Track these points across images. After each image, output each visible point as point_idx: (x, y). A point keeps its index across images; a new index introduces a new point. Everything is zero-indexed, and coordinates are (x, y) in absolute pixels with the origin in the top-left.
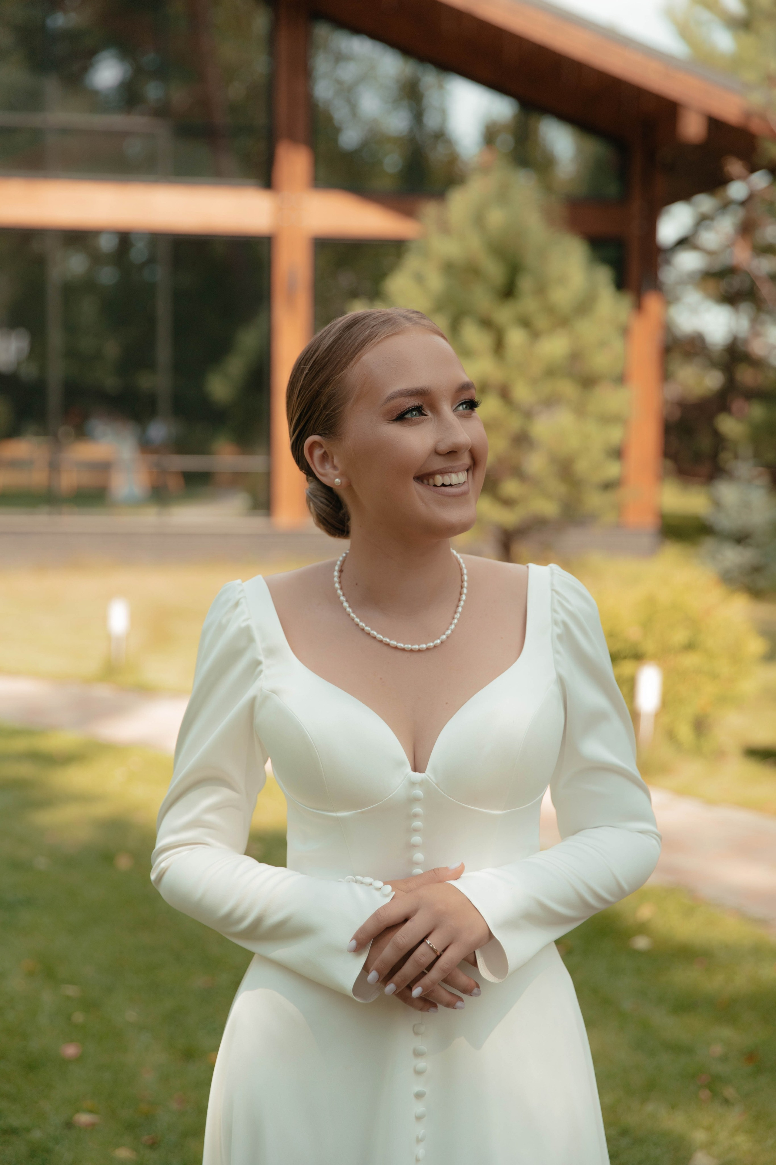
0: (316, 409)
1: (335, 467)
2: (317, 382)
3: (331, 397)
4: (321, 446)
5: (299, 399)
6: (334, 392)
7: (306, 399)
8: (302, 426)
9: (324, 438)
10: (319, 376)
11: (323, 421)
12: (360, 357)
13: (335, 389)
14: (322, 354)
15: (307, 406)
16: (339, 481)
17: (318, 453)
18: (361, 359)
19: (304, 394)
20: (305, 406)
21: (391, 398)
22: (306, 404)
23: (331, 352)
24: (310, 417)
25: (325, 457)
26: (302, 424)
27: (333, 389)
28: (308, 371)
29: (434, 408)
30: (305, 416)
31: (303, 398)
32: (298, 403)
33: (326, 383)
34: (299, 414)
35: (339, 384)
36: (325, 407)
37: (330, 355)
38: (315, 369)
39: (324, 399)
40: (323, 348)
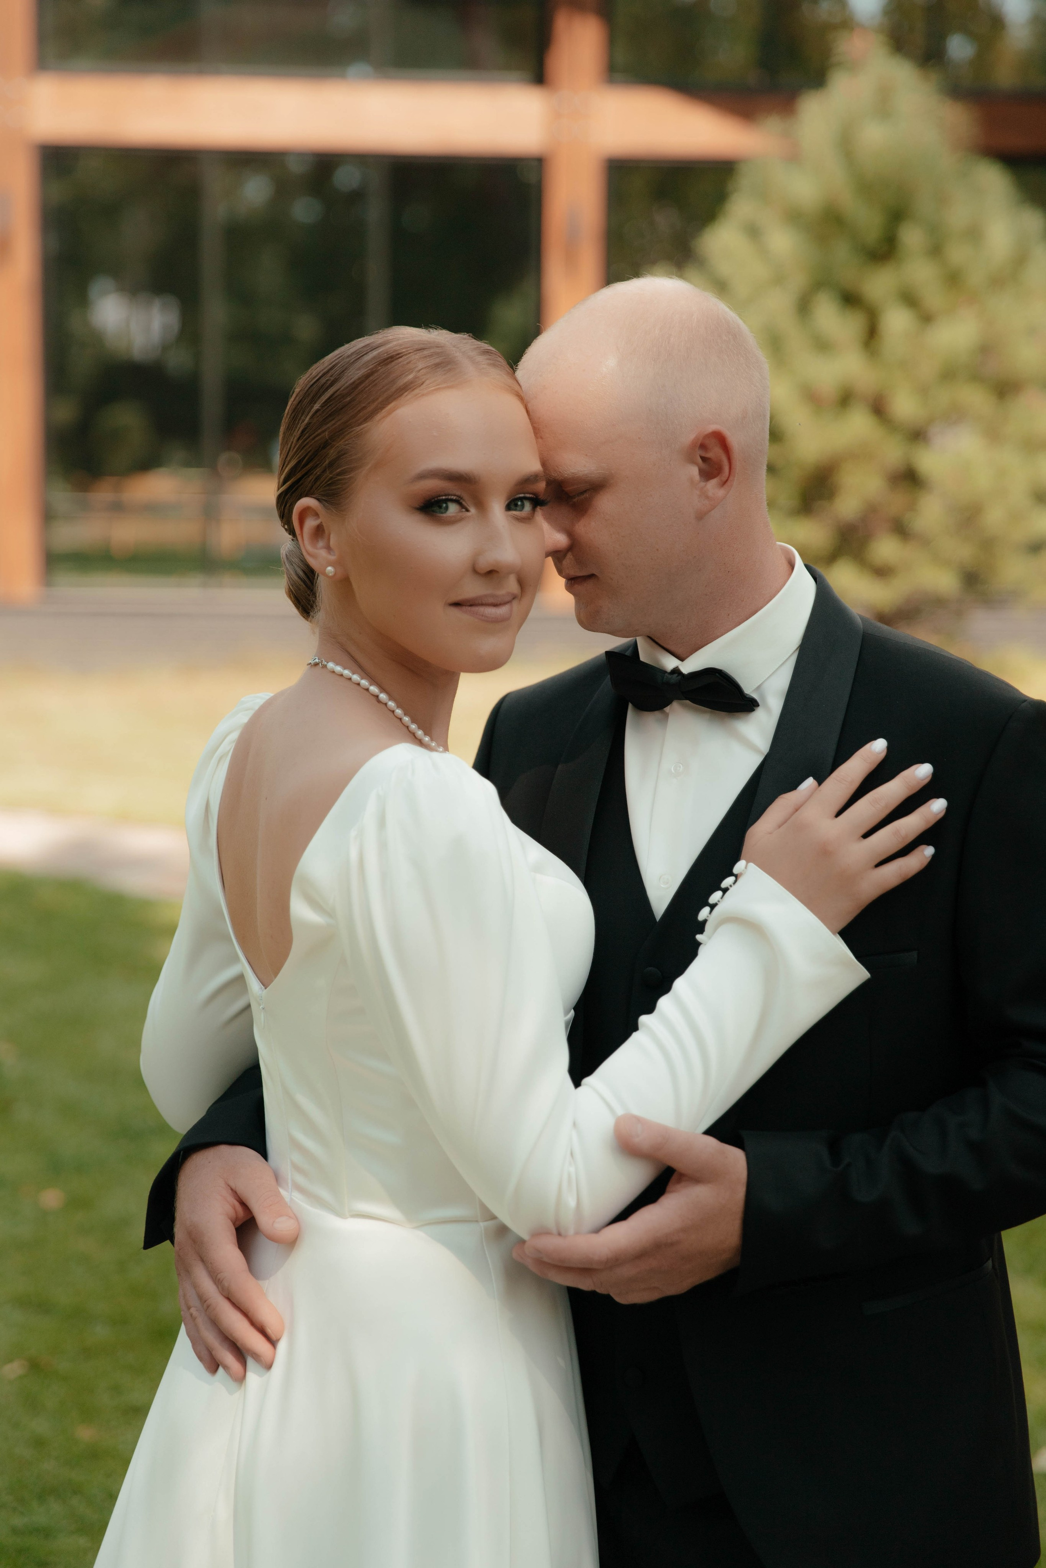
0: (318, 464)
1: (328, 548)
2: (329, 428)
3: (341, 455)
4: (316, 515)
5: (300, 441)
6: (347, 447)
7: (309, 445)
8: (295, 480)
9: (322, 505)
10: (334, 419)
11: (326, 482)
12: (394, 409)
13: (350, 444)
14: (343, 390)
15: (309, 454)
16: (333, 570)
17: (311, 523)
18: (395, 413)
19: (309, 437)
20: (307, 455)
21: (422, 476)
22: (309, 452)
23: (357, 390)
24: (309, 471)
25: (319, 532)
26: (299, 475)
27: (347, 442)
28: (320, 407)
29: (481, 505)
30: (303, 467)
31: (305, 443)
32: (297, 446)
33: (339, 433)
34: (295, 462)
35: (357, 439)
36: (331, 464)
37: (353, 395)
38: (330, 408)
39: (332, 453)
40: (346, 382)
